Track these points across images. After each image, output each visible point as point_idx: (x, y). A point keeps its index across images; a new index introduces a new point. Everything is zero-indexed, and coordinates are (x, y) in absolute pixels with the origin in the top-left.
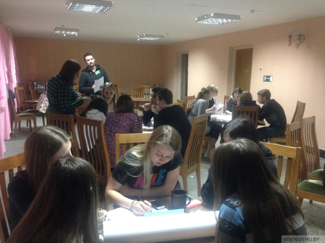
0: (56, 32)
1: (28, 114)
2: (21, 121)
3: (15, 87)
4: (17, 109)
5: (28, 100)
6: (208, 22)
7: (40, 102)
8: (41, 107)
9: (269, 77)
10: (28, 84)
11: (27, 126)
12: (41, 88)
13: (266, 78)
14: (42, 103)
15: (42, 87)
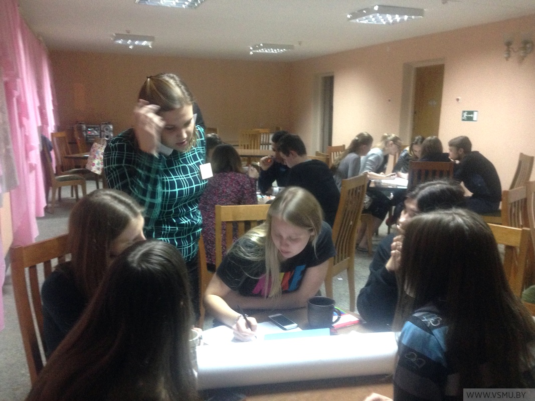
0: (118, 42)
1: (72, 175)
2: (63, 188)
3: (52, 132)
4: (56, 168)
5: (73, 153)
6: (369, 21)
7: (92, 156)
8: (94, 165)
9: (471, 113)
10: (73, 128)
11: (72, 196)
12: (93, 134)
13: (467, 114)
14: (95, 157)
15: (96, 132)
